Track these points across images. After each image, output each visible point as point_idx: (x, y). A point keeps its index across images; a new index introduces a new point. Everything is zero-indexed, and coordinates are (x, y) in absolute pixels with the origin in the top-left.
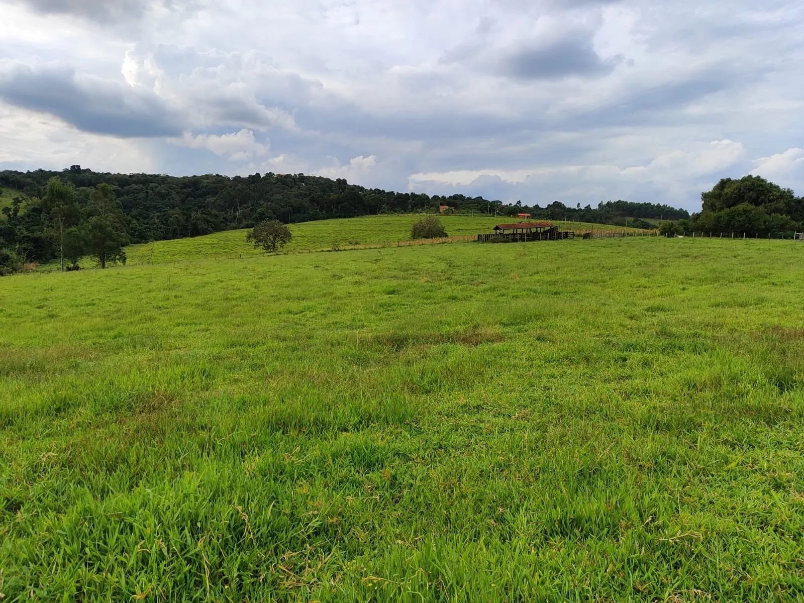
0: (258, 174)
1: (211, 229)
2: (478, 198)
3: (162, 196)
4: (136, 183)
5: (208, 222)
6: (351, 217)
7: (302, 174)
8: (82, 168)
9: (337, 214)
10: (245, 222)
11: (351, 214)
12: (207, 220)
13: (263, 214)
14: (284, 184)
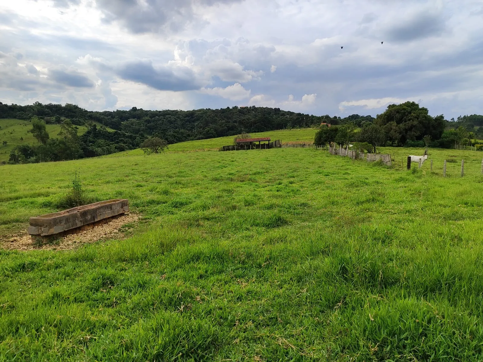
0: (228, 108)
1: (175, 141)
2: (368, 116)
3: (171, 122)
4: (161, 115)
5: (175, 137)
6: (261, 132)
7: (255, 106)
8: (138, 109)
9: (253, 130)
10: (198, 136)
11: (262, 130)
12: (174, 135)
13: (208, 131)
14: (240, 112)
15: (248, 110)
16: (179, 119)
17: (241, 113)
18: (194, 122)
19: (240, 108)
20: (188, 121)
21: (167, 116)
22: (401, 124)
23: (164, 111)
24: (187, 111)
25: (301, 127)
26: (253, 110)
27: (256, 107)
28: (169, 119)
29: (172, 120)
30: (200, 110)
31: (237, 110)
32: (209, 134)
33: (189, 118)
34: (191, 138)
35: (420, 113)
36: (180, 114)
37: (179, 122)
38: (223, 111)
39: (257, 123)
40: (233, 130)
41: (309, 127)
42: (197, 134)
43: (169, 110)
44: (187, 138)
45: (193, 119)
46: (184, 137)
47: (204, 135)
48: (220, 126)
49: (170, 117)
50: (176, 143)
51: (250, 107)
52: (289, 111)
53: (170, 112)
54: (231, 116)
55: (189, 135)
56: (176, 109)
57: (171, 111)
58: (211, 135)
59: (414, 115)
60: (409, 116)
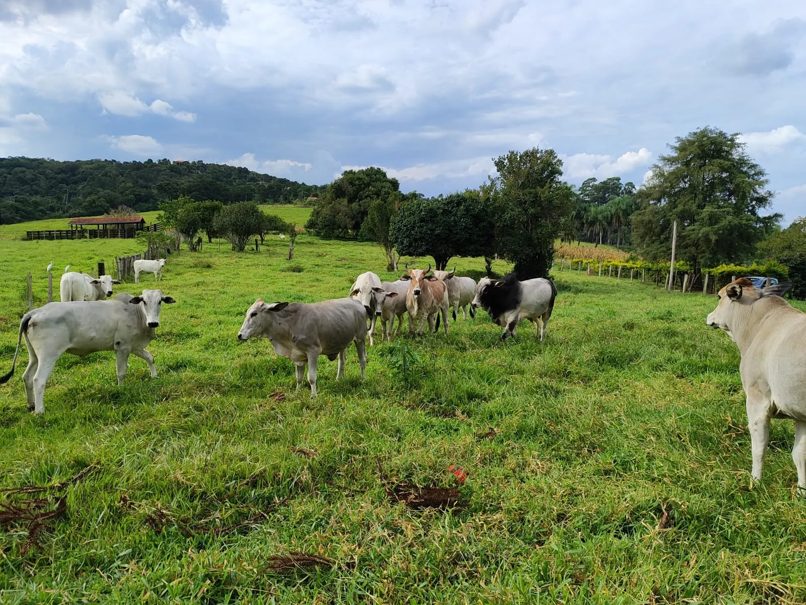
0: (150, 161)
1: (18, 218)
3: (23, 182)
7: (202, 161)
10: (71, 211)
13: (94, 202)
14: (172, 171)
15: (188, 167)
16: (43, 177)
17: (175, 172)
18: (76, 183)
19: (174, 162)
20: (63, 181)
21: (17, 169)
22: (354, 203)
23: (13, 159)
24: (65, 162)
25: (276, 201)
26: (198, 168)
27: (205, 162)
28: (21, 175)
29: (27, 177)
30: (91, 162)
31: (168, 166)
32: (95, 207)
33: (68, 175)
34: (57, 214)
35: (382, 187)
36: (47, 168)
37: (43, 183)
38: (137, 166)
39: (194, 191)
40: (146, 201)
41: (290, 202)
42: (69, 207)
43: (23, 158)
44: (46, 214)
45: (75, 178)
46: (41, 211)
47: (85, 208)
48: (121, 193)
49: (24, 172)
50: (19, 222)
51: (194, 163)
52: (266, 174)
53: (25, 161)
54: (153, 176)
55: (52, 209)
56: (40, 157)
57: (29, 159)
58: (100, 209)
59: (372, 189)
60: (366, 191)
